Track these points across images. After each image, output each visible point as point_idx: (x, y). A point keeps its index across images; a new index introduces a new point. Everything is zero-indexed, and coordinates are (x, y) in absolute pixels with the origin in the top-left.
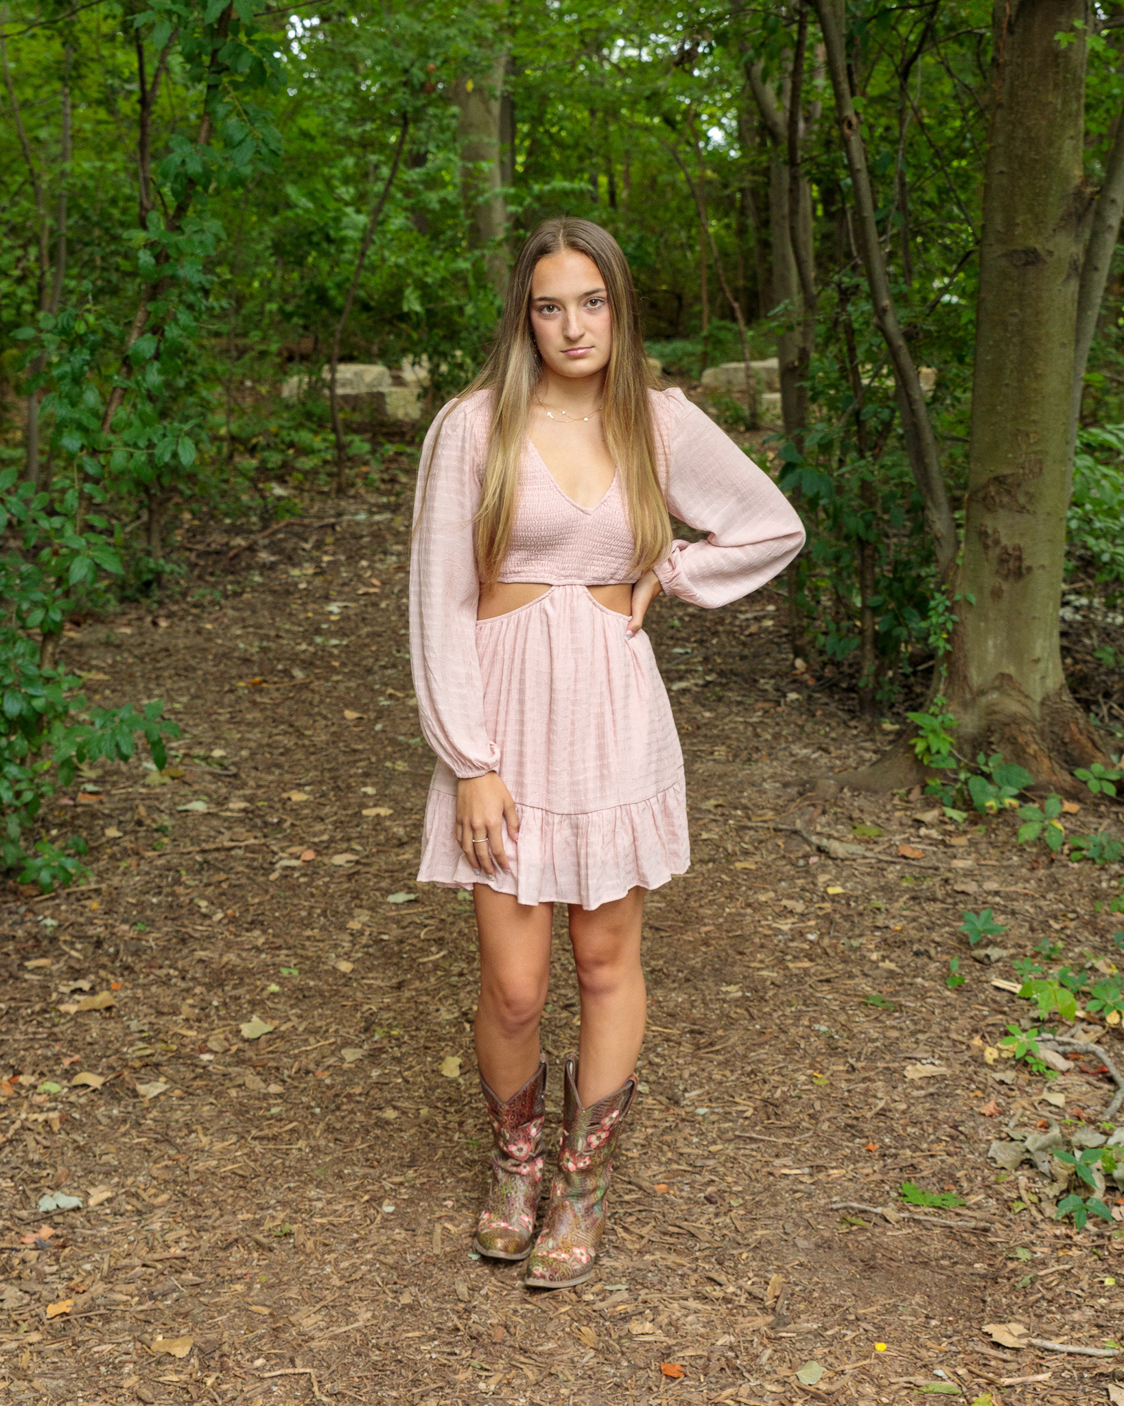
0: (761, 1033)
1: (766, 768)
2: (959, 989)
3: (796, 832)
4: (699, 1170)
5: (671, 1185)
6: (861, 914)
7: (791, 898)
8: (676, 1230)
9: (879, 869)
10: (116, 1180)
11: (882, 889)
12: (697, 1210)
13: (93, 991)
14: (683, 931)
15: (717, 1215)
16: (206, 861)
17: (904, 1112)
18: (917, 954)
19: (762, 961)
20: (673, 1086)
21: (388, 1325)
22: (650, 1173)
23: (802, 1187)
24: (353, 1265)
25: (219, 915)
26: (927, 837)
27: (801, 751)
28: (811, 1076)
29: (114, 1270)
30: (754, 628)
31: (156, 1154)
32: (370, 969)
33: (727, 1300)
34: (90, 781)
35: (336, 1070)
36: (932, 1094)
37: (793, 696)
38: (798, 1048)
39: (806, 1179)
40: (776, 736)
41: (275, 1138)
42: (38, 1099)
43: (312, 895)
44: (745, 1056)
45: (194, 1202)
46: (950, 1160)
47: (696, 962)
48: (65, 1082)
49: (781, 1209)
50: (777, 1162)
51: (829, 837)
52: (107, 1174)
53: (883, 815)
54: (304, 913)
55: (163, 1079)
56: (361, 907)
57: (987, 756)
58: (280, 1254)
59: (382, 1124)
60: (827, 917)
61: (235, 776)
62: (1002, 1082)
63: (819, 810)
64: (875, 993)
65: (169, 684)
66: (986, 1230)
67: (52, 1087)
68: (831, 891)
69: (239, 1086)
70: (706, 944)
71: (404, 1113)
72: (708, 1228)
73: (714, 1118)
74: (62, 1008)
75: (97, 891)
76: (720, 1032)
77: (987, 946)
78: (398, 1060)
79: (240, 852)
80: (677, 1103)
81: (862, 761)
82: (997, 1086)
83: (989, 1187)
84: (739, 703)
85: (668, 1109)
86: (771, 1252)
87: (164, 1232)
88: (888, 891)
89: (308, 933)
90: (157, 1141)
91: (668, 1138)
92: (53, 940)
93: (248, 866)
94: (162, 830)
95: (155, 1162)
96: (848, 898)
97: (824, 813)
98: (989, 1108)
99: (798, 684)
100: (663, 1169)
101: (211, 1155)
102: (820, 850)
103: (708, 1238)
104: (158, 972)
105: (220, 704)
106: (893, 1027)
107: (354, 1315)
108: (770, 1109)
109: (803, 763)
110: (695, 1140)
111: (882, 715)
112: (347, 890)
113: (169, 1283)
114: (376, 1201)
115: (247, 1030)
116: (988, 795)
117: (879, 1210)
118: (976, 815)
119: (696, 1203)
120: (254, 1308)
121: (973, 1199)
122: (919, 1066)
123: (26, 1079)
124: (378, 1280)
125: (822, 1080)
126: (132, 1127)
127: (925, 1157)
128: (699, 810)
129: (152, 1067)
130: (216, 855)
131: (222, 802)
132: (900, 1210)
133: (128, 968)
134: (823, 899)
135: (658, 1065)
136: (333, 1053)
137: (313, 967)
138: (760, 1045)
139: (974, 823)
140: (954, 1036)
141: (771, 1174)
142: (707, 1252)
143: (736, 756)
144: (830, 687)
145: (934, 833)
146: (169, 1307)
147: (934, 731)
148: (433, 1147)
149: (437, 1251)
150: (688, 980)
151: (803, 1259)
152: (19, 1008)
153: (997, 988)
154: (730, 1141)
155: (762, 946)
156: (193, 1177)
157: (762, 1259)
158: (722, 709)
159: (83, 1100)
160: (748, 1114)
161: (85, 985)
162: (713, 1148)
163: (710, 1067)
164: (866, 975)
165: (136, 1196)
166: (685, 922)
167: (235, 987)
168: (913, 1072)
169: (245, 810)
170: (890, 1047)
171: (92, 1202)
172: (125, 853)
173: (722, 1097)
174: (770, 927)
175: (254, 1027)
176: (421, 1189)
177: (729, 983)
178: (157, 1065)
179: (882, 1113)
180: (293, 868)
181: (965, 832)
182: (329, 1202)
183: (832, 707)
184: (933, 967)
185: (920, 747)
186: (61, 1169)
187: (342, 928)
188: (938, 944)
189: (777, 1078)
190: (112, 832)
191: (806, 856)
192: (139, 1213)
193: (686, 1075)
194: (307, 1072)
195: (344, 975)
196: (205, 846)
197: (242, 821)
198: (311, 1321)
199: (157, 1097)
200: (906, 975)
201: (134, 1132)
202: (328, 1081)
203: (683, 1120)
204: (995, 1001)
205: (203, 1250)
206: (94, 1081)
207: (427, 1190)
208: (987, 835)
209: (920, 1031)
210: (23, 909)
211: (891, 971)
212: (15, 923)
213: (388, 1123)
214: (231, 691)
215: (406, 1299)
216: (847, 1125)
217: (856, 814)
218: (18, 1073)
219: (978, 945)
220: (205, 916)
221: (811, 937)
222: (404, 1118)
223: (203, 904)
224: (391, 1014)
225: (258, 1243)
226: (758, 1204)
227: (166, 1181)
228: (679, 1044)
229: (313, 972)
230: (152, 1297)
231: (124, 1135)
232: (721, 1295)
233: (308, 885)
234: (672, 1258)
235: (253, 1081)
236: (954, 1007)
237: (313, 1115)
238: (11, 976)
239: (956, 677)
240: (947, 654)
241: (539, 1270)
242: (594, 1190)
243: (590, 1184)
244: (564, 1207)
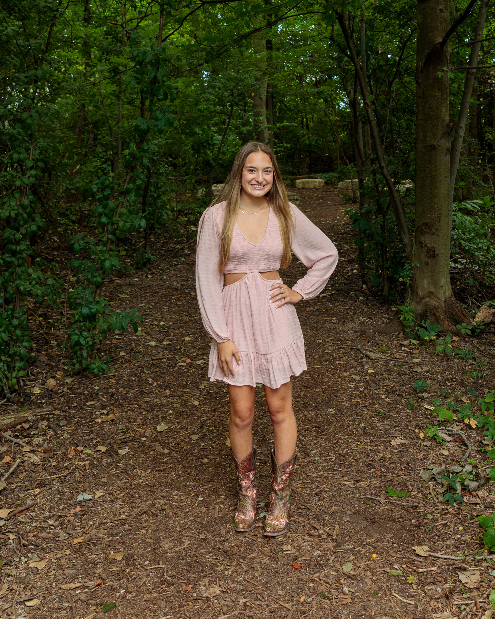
0: (340, 427)
1: (350, 325)
2: (412, 409)
3: (358, 350)
4: (313, 482)
5: (303, 488)
6: (379, 380)
7: (355, 375)
8: (303, 507)
9: (387, 363)
10: (106, 488)
11: (388, 370)
12: (312, 499)
13: (108, 414)
14: (316, 388)
15: (319, 501)
16: (153, 364)
17: (390, 458)
18: (398, 395)
19: (343, 399)
20: (308, 449)
21: (195, 547)
22: (296, 484)
23: (350, 489)
24: (185, 522)
25: (155, 384)
26: (405, 350)
27: (363, 319)
28: (357, 444)
29: (100, 524)
30: (350, 274)
31: (121, 477)
32: (205, 404)
33: (319, 536)
34: (117, 334)
35: (189, 443)
36: (400, 451)
37: (361, 298)
38: (353, 433)
39: (352, 486)
40: (354, 313)
41: (164, 470)
42: (83, 456)
43: (188, 376)
44: (334, 436)
45: (133, 497)
46: (405, 478)
47: (320, 400)
48: (93, 449)
49: (342, 498)
50: (342, 479)
51: (370, 351)
52: (103, 486)
53: (389, 343)
54: (184, 383)
55: (128, 448)
56: (204, 380)
57: (425, 321)
58: (160, 518)
59: (203, 464)
60: (367, 382)
61: (167, 332)
62: (426, 446)
63: (367, 341)
64: (382, 411)
65: (149, 298)
66: (417, 506)
67: (88, 451)
68: (369, 371)
69: (154, 450)
70: (324, 393)
71: (211, 460)
72: (315, 506)
73: (321, 461)
74: (96, 420)
75: (114, 376)
76: (326, 427)
77: (423, 392)
78: (211, 439)
79: (165, 360)
80: (308, 455)
81: (383, 322)
82: (424, 448)
83: (419, 488)
84: (343, 301)
85: (305, 458)
86: (337, 516)
87: (121, 509)
88: (390, 371)
89: (185, 390)
90: (122, 472)
91: (304, 469)
92: (97, 394)
93: (167, 365)
94: (139, 352)
95: (120, 481)
96: (375, 374)
97: (368, 342)
98: (421, 456)
99: (363, 294)
100: (301, 482)
101: (140, 477)
102: (367, 356)
103: (314, 510)
104: (131, 406)
105: (165, 305)
106: (388, 425)
107: (183, 542)
108: (341, 457)
109: (362, 323)
110: (314, 470)
111: (392, 305)
112: (201, 374)
113: (119, 530)
114: (197, 496)
115: (159, 428)
116: (426, 335)
117: (378, 498)
118: (422, 342)
119: (312, 496)
120: (147, 540)
121: (413, 493)
122: (396, 440)
123: (80, 449)
124: (193, 528)
125: (361, 446)
126: (114, 467)
127: (396, 477)
128: (325, 342)
129: (124, 443)
130: (157, 361)
131: (161, 342)
132: (386, 498)
133: (121, 405)
134: (366, 375)
135: (303, 440)
136: (188, 437)
137: (185, 403)
138: (340, 432)
139: (421, 345)
140: (409, 428)
141: (340, 484)
142: (314, 516)
143: (340, 321)
144: (374, 294)
145: (407, 349)
146: (118, 539)
147: (407, 312)
148: (219, 474)
149: (216, 516)
150: (316, 407)
151: (348, 519)
152: (81, 421)
153: (426, 409)
154: (326, 470)
155: (343, 393)
156: (133, 486)
157: (334, 519)
158: (337, 304)
159: (98, 456)
160: (333, 460)
161: (105, 411)
162: (319, 474)
163: (322, 441)
164: (380, 404)
165: (112, 494)
166: (317, 384)
167: (157, 412)
168: (394, 442)
169: (168, 344)
170: (386, 432)
171: (96, 497)
172: (126, 361)
173: (324, 453)
174: (347, 386)
175: (161, 427)
176: (212, 491)
177: (330, 408)
178: (126, 442)
179: (382, 459)
180: (183, 366)
181: (418, 348)
182: (180, 497)
183: (375, 302)
184: (404, 400)
185: (402, 318)
186: (87, 484)
187: (197, 388)
188: (406, 392)
189: (345, 445)
190: (122, 354)
191: (361, 359)
192: (112, 501)
193: (312, 444)
194: (179, 444)
195: (196, 406)
196: (153, 358)
197: (167, 348)
198: (167, 545)
199: (124, 455)
200: (394, 404)
201: (114, 469)
202: (185, 448)
203: (310, 462)
204: (425, 414)
205: (133, 516)
206: (103, 449)
207: (215, 492)
208: (426, 349)
209: (398, 426)
210: (88, 383)
211: (389, 403)
212: (84, 388)
213: (204, 464)
214: (169, 300)
215: (202, 536)
216: (369, 464)
217: (380, 342)
218: (77, 446)
219: (420, 392)
220: (151, 384)
221: (361, 389)
222: (211, 462)
223: (150, 380)
224: (211, 421)
225: (153, 513)
226: (334, 496)
227: (123, 488)
228: (311, 432)
229: (185, 405)
230: (112, 535)
231: (111, 470)
232: (317, 534)
233: (187, 372)
234: (301, 519)
235: (159, 448)
236: (410, 416)
237: (178, 461)
238: (81, 408)
239: (414, 293)
240: (411, 285)
241: (268, 529)
242: (286, 496)
243: (284, 494)
244: (276, 503)
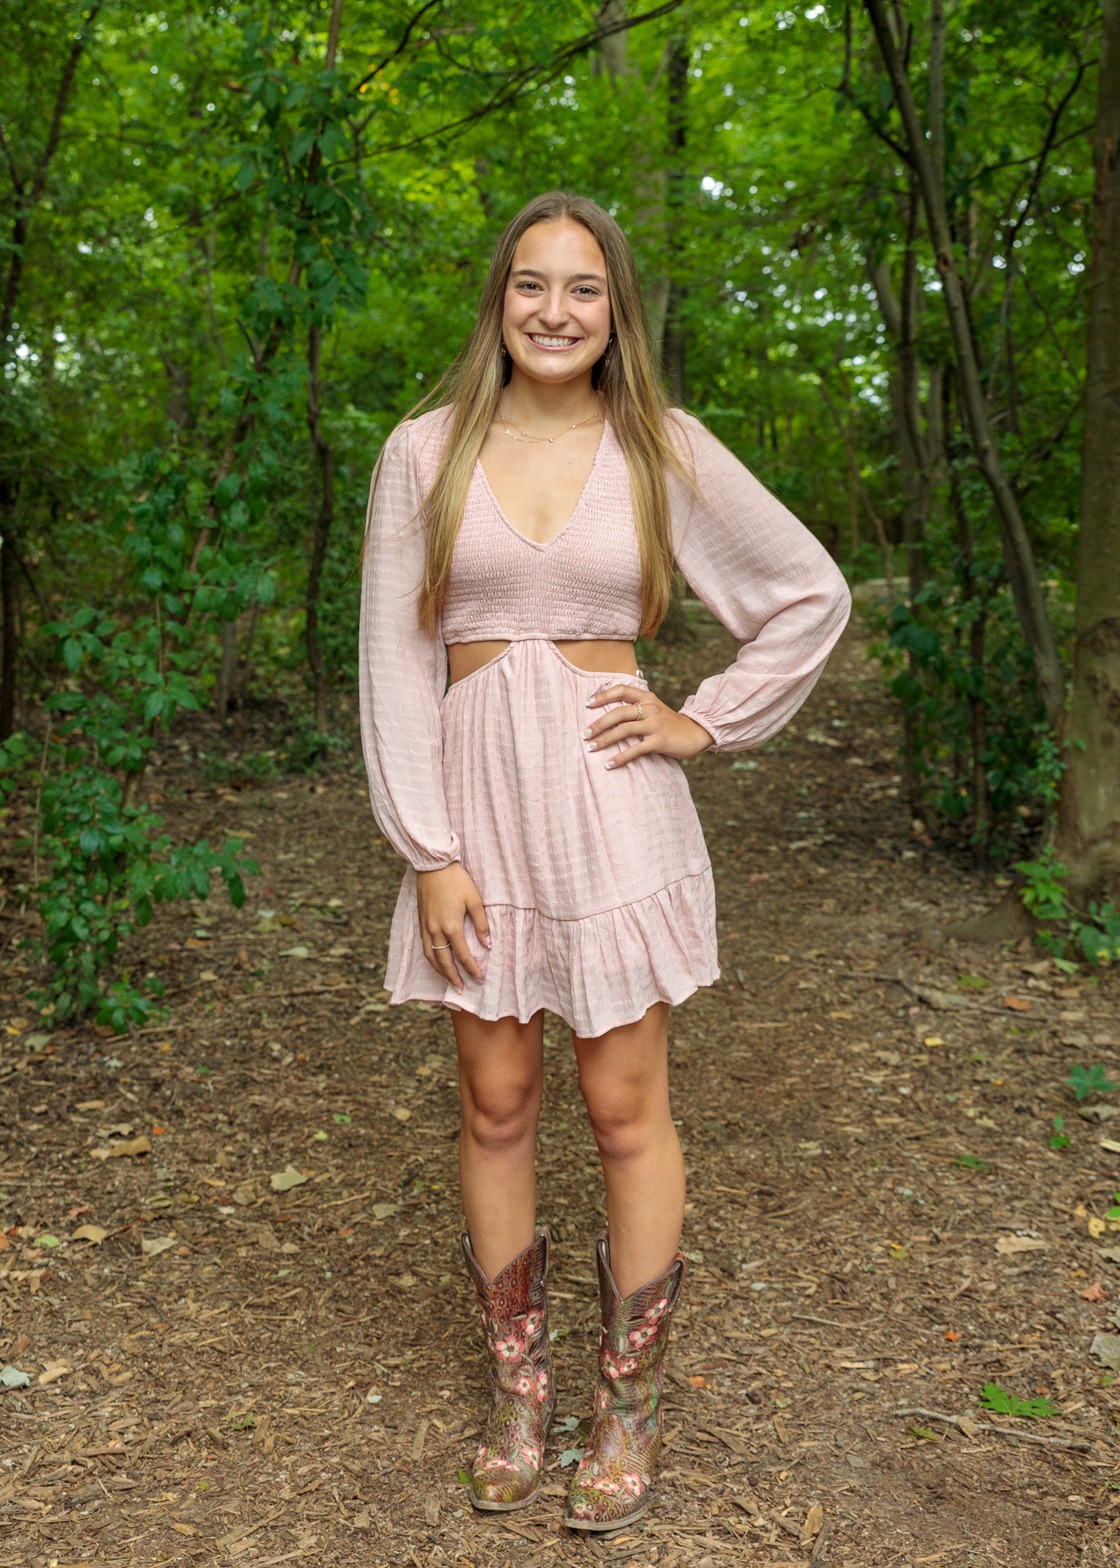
0: (838, 1196)
1: (873, 920)
2: (1063, 1151)
3: (898, 982)
4: (743, 1358)
5: (709, 1377)
6: (960, 1067)
7: (886, 1049)
8: (706, 1437)
9: (983, 1020)
10: (81, 1352)
11: (986, 1041)
12: (735, 1411)
13: (132, 1135)
14: (766, 1082)
15: (758, 1418)
16: (292, 1005)
17: (993, 1294)
18: (1019, 1111)
19: (847, 1116)
20: (731, 1255)
21: (332, 1555)
22: (687, 1361)
23: (863, 1385)
24: (313, 1471)
25: (289, 1059)
26: (1036, 988)
27: (910, 904)
28: (889, 1248)
29: (37, 1467)
30: (878, 795)
31: (134, 1322)
32: (428, 1118)
33: (754, 1538)
34: (203, 927)
35: (362, 1228)
36: (1026, 1273)
37: (908, 854)
38: (877, 1214)
39: (870, 1376)
40: (888, 891)
41: (271, 1306)
42: (30, 1254)
43: (390, 1040)
44: (816, 1222)
45: (159, 1383)
46: (1044, 1355)
47: (776, 1116)
48: (66, 1236)
49: (835, 1414)
50: (838, 1352)
51: (933, 987)
52: (73, 1345)
53: (991, 967)
54: (375, 1058)
55: (172, 1234)
56: (435, 1052)
57: (1099, 906)
58: (233, 1455)
59: (396, 1292)
60: (923, 1070)
61: (346, 924)
62: (1109, 1260)
63: (923, 960)
64: (968, 1153)
65: (309, 841)
66: (1084, 1450)
67: (50, 1240)
68: (930, 1042)
69: (253, 1244)
70: (789, 1095)
71: (423, 1280)
72: (746, 1435)
73: (771, 1295)
74: (94, 1153)
75: (171, 1033)
76: (792, 1194)
77: (1096, 1103)
78: (431, 1218)
79: (328, 996)
80: (731, 1276)
81: (972, 913)
82: (1104, 1265)
83: (1090, 1392)
84: (854, 861)
85: (720, 1282)
86: (816, 1471)
87: (113, 1419)
88: (992, 1044)
89: (376, 1078)
90: (141, 1307)
91: (715, 1318)
92: (112, 1082)
93: (332, 1011)
94: (258, 975)
95: (130, 1332)
96: (946, 1049)
97: (928, 963)
98: (1093, 1291)
99: (914, 843)
100: (703, 1356)
101: (195, 1324)
102: (922, 1001)
103: (743, 1449)
104: (206, 1116)
105: (351, 859)
106: (987, 1193)
107: (295, 1539)
108: (837, 1285)
109: (911, 915)
110: (746, 1321)
111: (997, 871)
112: (427, 1036)
113: (93, 1487)
114: (363, 1387)
115: (278, 1181)
116: (1100, 945)
117: (954, 1419)
118: (1088, 966)
119: (736, 1401)
120: (177, 1526)
121: (1071, 1407)
122: (1013, 1238)
123: (24, 1232)
124: (335, 1492)
125: (900, 1252)
126: (119, 1290)
127: (1015, 1352)
128: (801, 960)
129: (164, 1219)
130: (306, 999)
131: (324, 948)
132: (982, 1418)
133: (179, 1113)
134: (920, 1051)
135: (718, 1231)
136: (364, 1209)
137: (368, 1115)
138: (835, 1210)
139: (1085, 974)
140: (1055, 1204)
141: (829, 1367)
142: (738, 1469)
143: (844, 908)
144: (947, 847)
145: (1043, 985)
146: (84, 1519)
147: (1043, 881)
148: (445, 1323)
149: (416, 1456)
150: (764, 1135)
151: (853, 1483)
152: (50, 1152)
153: (1107, 1151)
154: (787, 1323)
155: (850, 1100)
156: (165, 1350)
157: (805, 1481)
158: (838, 866)
159: (78, 1257)
160: (810, 1291)
161: (125, 1129)
162: (765, 1333)
163: (776, 1234)
164: (961, 1133)
165: (96, 1373)
166: (770, 1073)
167: (282, 1134)
168: (1006, 1245)
169: (345, 956)
170: (982, 1215)
171: (43, 1379)
172: (215, 996)
173: (782, 1271)
174: (860, 1080)
175: (287, 1178)
176: (415, 1375)
177: (808, 1139)
178: (171, 1218)
179: (967, 1294)
180: (377, 1013)
181: (1076, 984)
182: (308, 1389)
183: (948, 865)
184: (1035, 1125)
185: (1028, 897)
186: (22, 1339)
187: (410, 1074)
188: (1042, 1100)
189: (849, 1249)
190: (208, 976)
191: (906, 1007)
192: (92, 1394)
193: (747, 1242)
194: (331, 1230)
195: (399, 1123)
196: (296, 990)
197: (339, 967)
198: (240, 1547)
199: (159, 1255)
200: (1004, 1133)
201: (119, 1295)
202: (350, 1241)
203: (736, 1297)
204: (1103, 1165)
205: (147, 1445)
206: (95, 1234)
207: (424, 1377)
208: (1100, 985)
209: (1017, 1198)
210: (92, 1050)
211: (989, 1130)
212: (79, 1064)
213: (401, 1292)
214: (366, 848)
215: (361, 1521)
216: (925, 1308)
217: (962, 965)
218: (20, 1222)
219: (1086, 1101)
220: (276, 1060)
221: (904, 1091)
222: (422, 1286)
223: (276, 1047)
224: (439, 1167)
225: (212, 1438)
226: (809, 1406)
227: (134, 1355)
228: (745, 1206)
229: (369, 1120)
230: (69, 1505)
231: (107, 1298)
232: (747, 1528)
233: (387, 1029)
234: (696, 1476)
235: (266, 1236)
236: (1056, 1170)
237: (322, 1280)
238: (59, 1118)
239: (1068, 826)
240: (1057, 804)
241: (581, 1508)
242: (647, 1400)
243: (640, 1392)
244: (610, 1422)
